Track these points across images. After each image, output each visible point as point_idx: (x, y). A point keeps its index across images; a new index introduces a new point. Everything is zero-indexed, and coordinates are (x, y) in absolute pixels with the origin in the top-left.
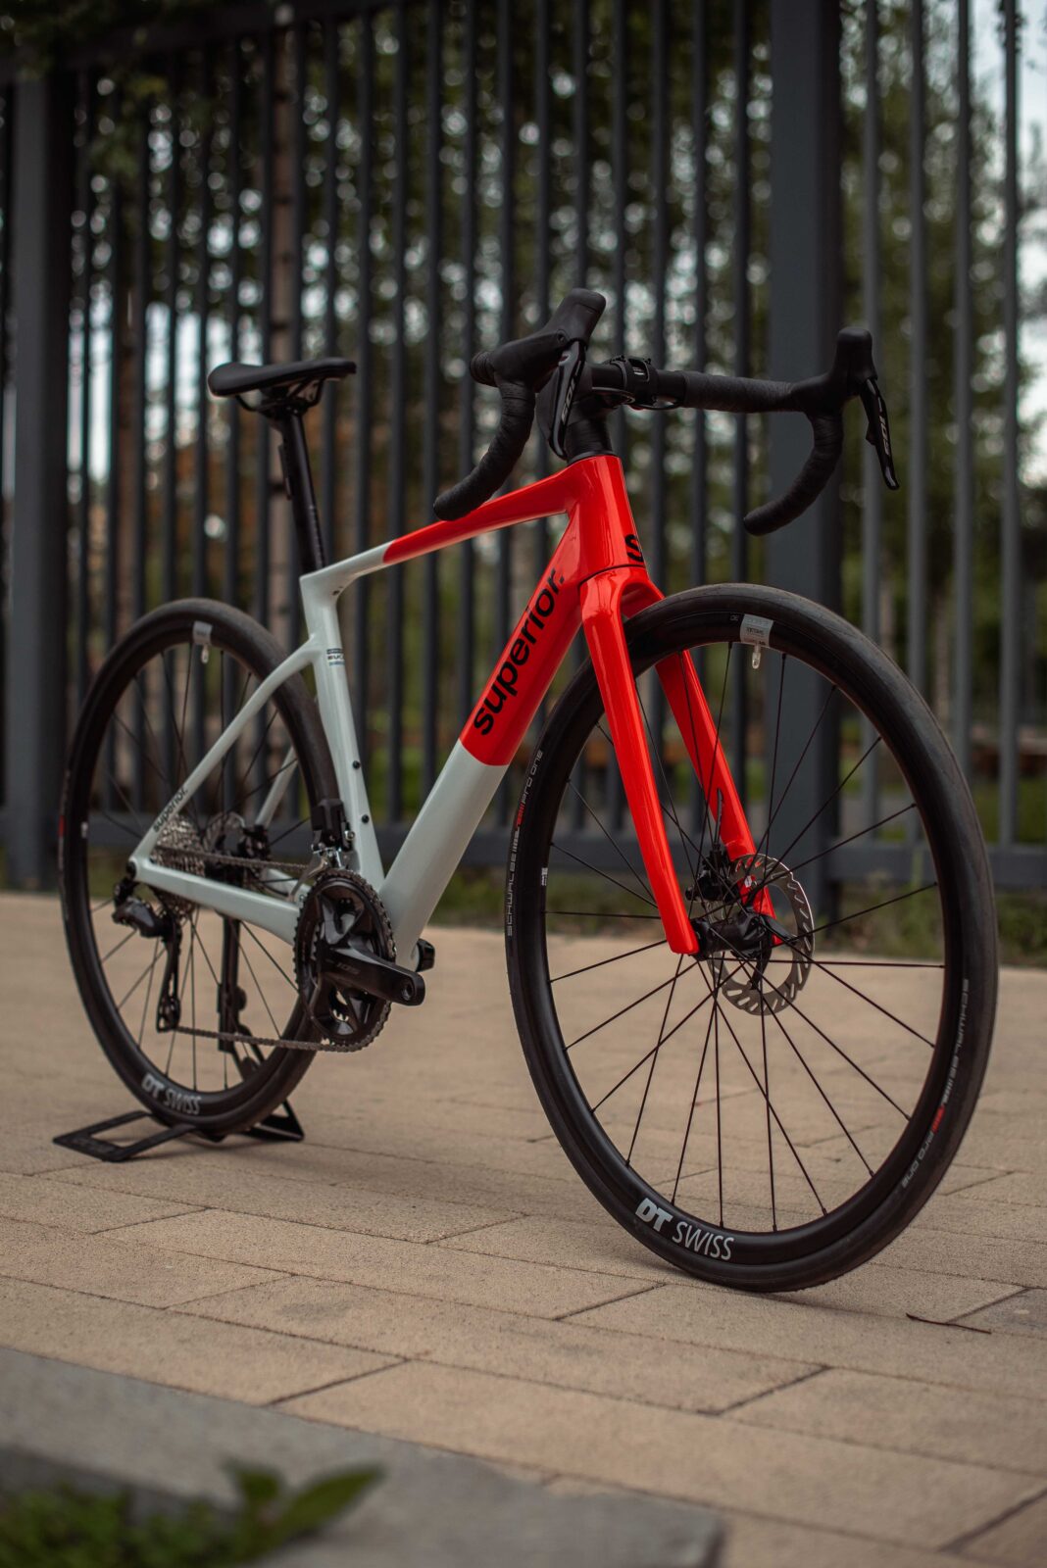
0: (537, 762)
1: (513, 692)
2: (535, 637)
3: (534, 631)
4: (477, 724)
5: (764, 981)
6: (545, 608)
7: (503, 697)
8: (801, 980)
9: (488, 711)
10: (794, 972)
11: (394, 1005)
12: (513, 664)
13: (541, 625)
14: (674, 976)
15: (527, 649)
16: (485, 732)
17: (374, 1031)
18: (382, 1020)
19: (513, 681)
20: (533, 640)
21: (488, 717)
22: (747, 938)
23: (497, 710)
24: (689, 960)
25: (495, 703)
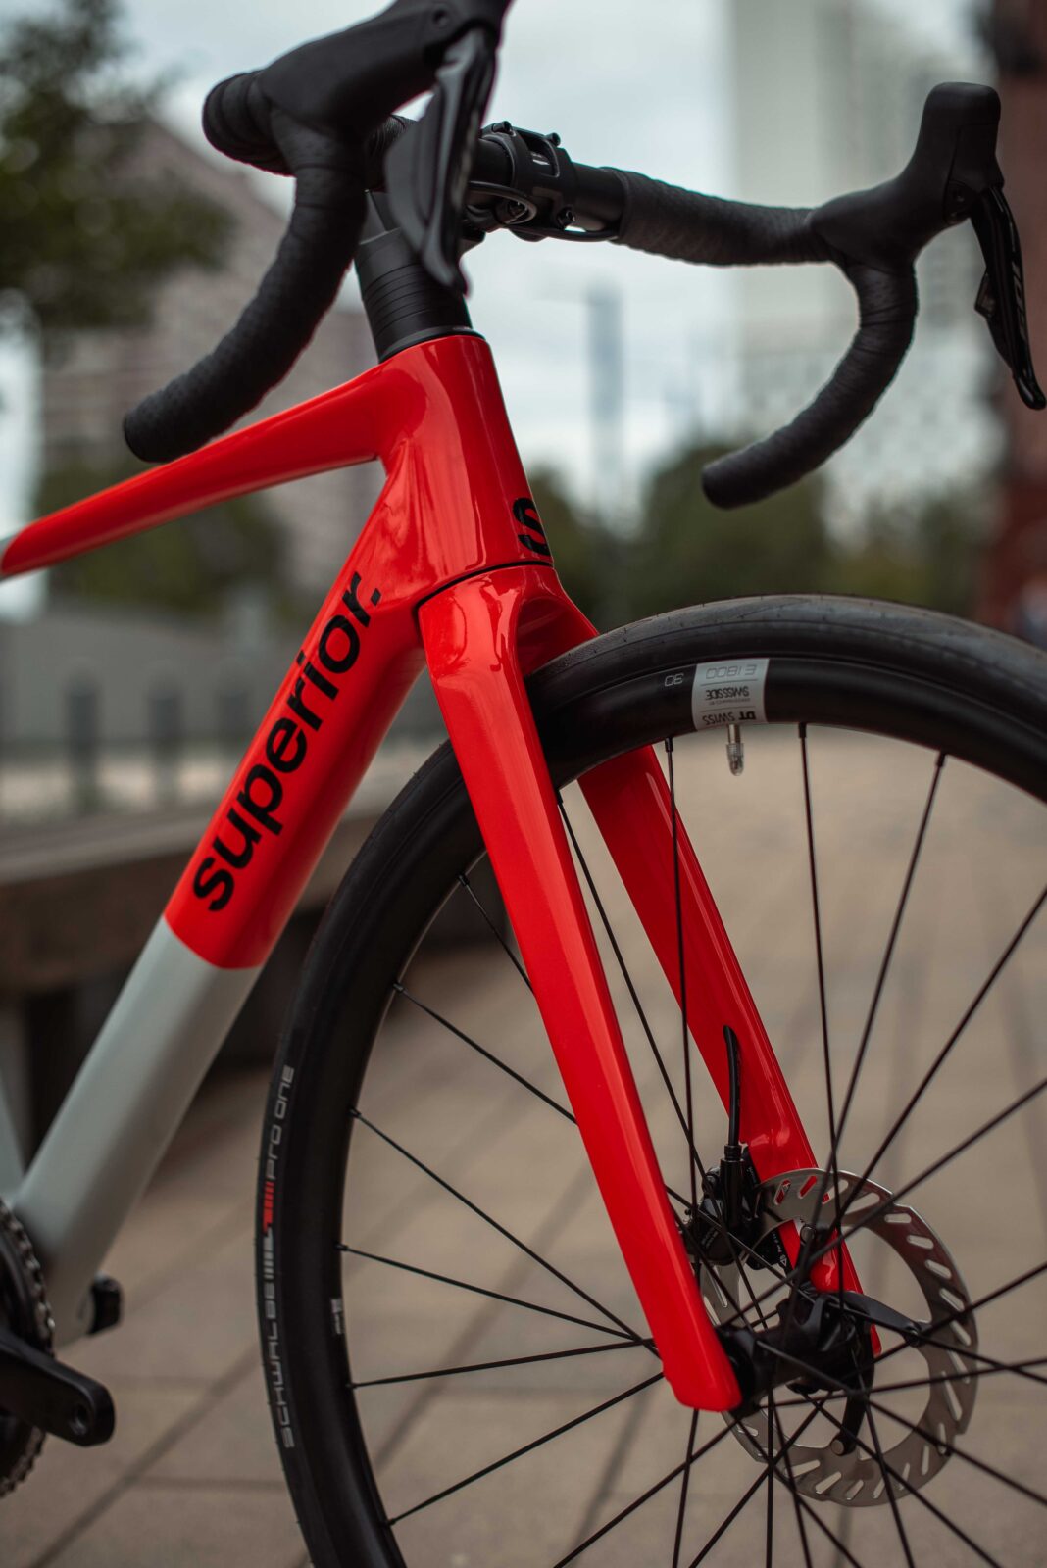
0: (286, 1092)
1: (276, 828)
2: (320, 716)
3: (313, 698)
4: (200, 890)
5: (874, 1412)
6: (339, 654)
7: (252, 836)
8: (958, 1412)
9: (221, 864)
10: (938, 1401)
11: (52, 1441)
12: (272, 769)
13: (330, 690)
14: (683, 1460)
15: (301, 739)
16: (216, 906)
17: (16, 1472)
18: (30, 1454)
19: (275, 803)
20: (314, 722)
21: (223, 877)
22: (827, 1347)
23: (239, 861)
24: (713, 1421)
25: (237, 845)
